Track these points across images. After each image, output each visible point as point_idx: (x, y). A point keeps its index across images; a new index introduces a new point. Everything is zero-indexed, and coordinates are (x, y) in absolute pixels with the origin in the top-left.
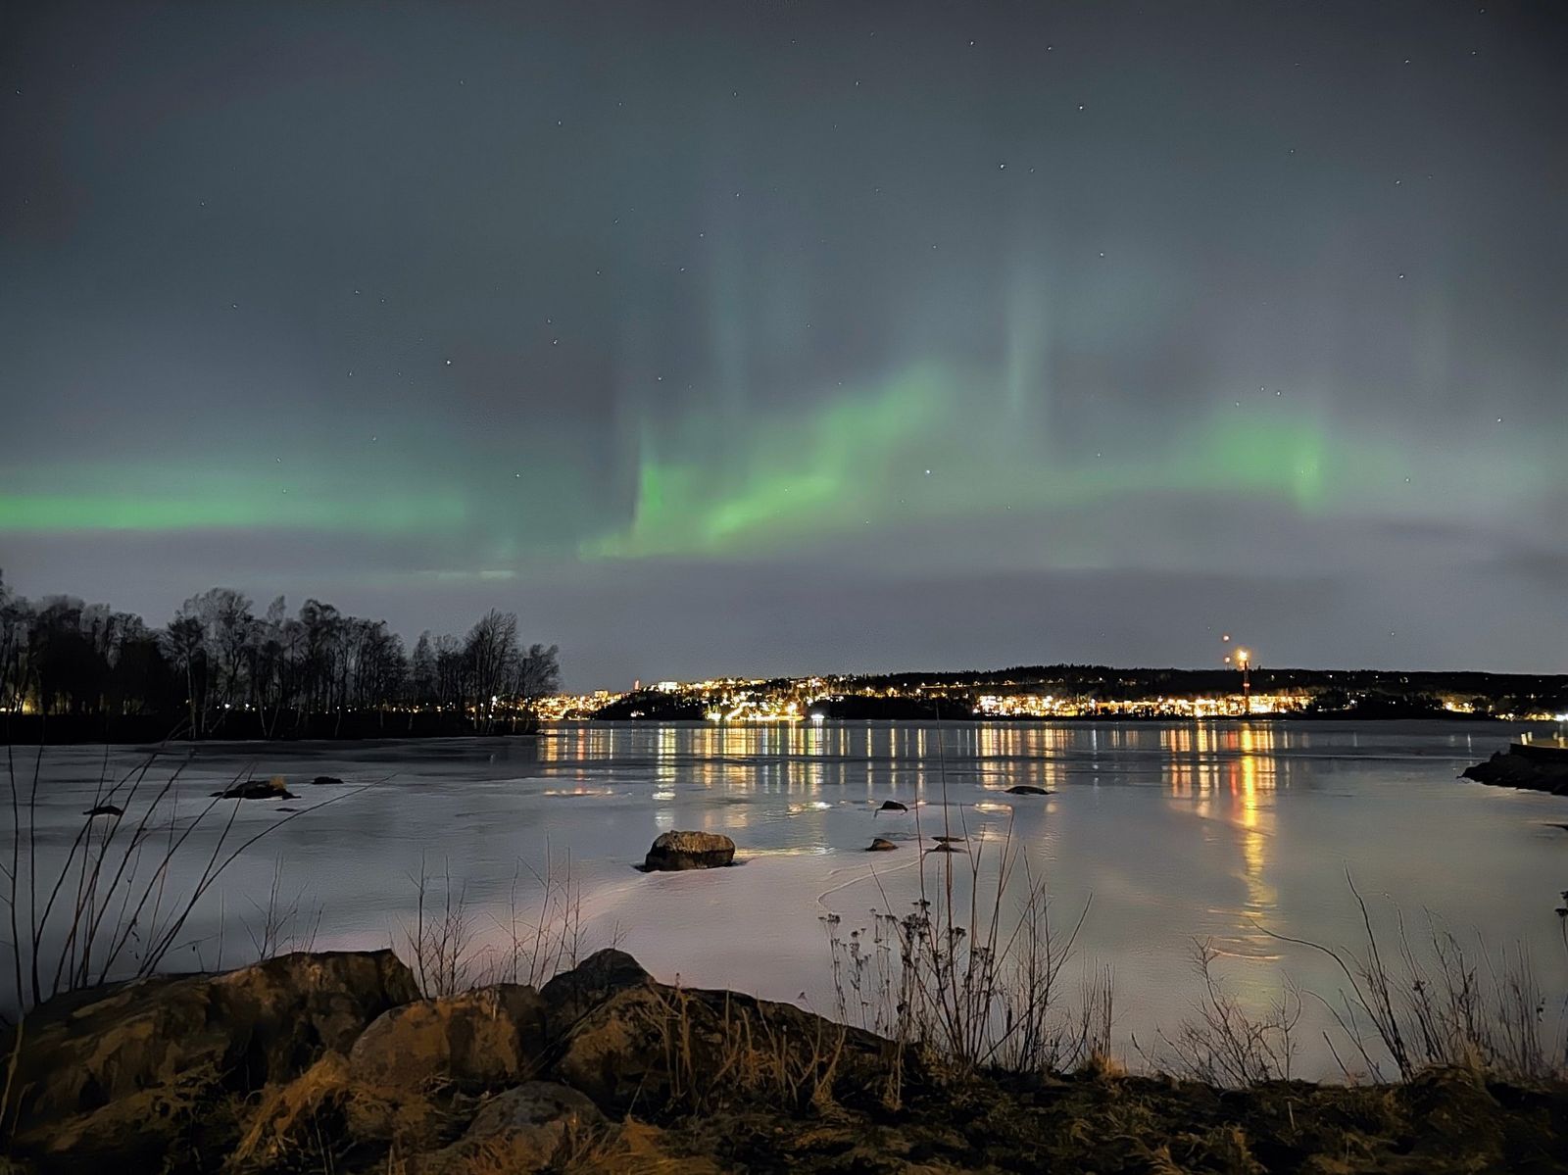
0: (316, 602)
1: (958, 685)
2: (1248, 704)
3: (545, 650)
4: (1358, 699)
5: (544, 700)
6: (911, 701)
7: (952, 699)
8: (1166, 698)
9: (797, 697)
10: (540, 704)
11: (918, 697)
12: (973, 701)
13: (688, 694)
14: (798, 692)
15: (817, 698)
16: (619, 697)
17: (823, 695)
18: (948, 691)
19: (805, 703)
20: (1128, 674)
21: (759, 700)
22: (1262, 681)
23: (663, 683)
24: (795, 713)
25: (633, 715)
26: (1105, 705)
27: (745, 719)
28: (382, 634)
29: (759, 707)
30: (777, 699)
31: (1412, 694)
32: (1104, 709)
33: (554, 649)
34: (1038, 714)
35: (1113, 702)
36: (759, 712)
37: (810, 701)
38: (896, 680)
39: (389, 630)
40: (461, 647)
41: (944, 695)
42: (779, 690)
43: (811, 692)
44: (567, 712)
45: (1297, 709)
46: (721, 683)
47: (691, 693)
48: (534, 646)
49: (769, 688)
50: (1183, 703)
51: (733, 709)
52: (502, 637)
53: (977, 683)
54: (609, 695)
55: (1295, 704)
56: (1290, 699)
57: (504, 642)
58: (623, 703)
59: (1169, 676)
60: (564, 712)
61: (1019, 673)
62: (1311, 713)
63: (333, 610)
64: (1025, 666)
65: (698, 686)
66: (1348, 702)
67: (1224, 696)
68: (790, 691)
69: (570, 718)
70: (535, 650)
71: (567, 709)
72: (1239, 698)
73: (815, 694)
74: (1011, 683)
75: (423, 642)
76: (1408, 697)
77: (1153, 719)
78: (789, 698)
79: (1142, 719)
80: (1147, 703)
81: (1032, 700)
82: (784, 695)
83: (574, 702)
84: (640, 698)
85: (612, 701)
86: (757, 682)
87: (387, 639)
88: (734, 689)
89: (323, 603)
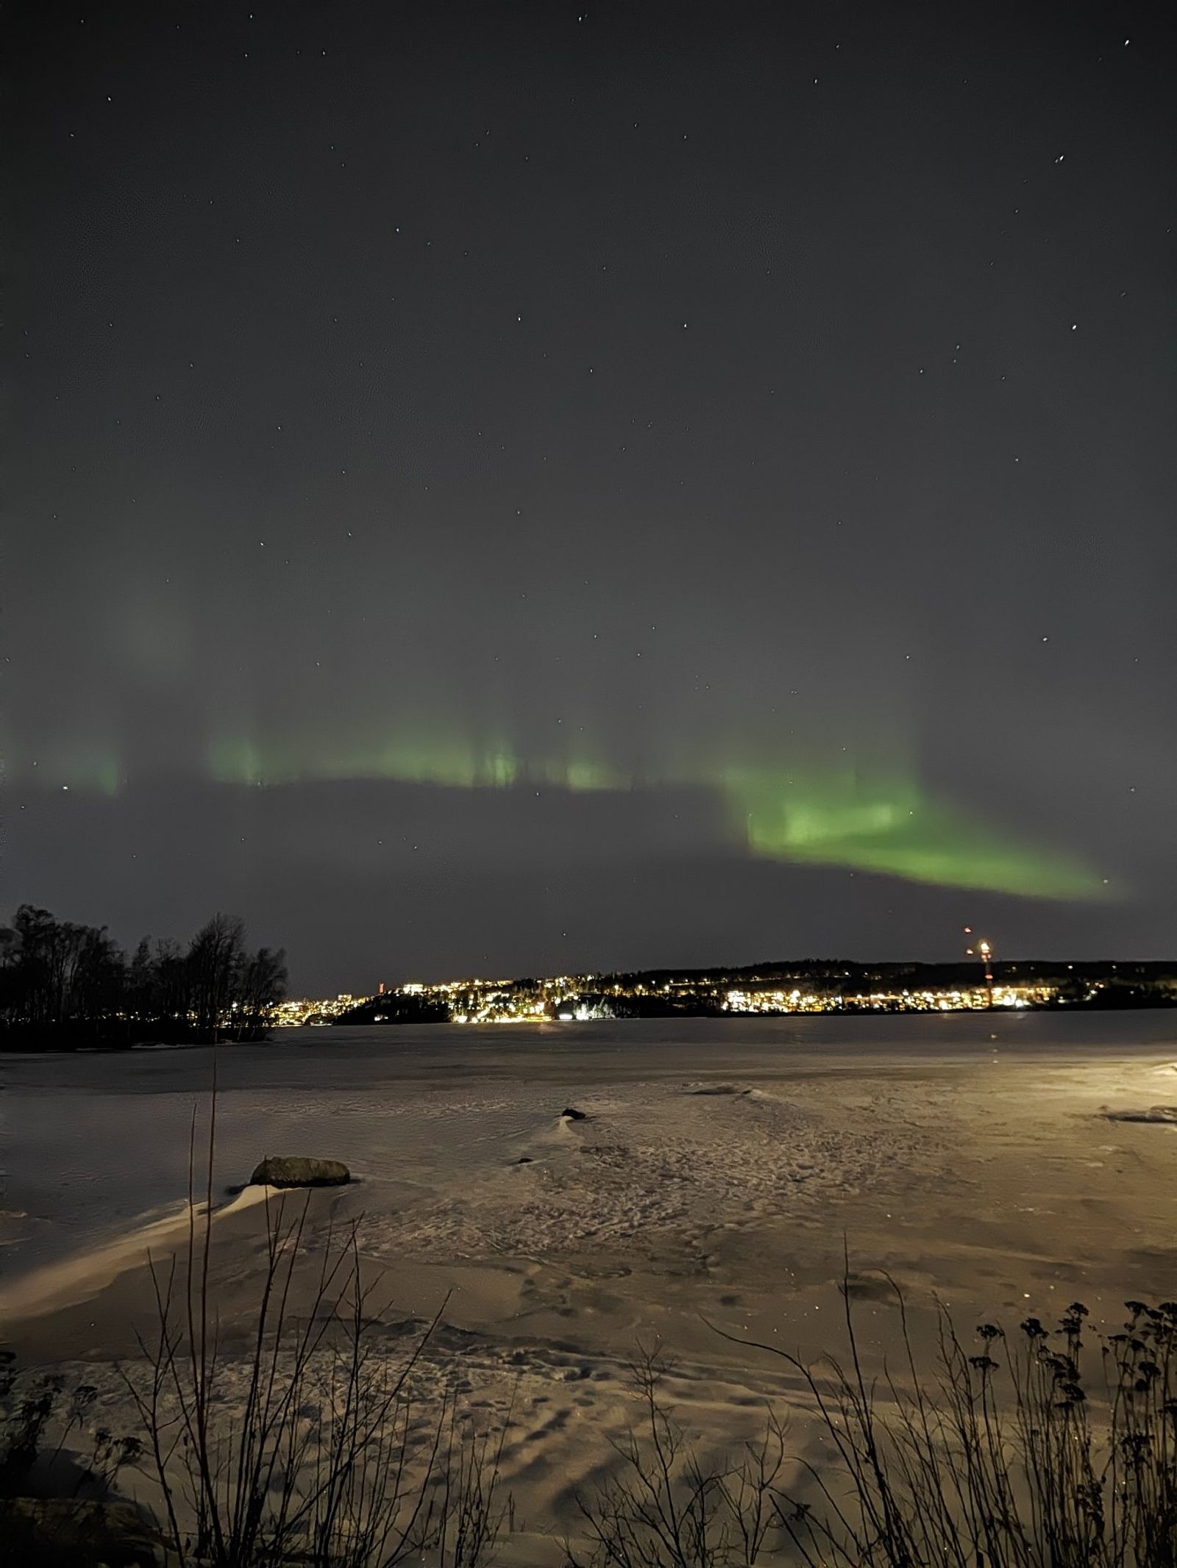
0: (31, 908)
1: (706, 982)
2: (991, 995)
3: (272, 954)
4: (1097, 989)
5: (286, 1006)
6: (660, 1000)
7: (700, 996)
8: (911, 992)
9: (545, 997)
10: (282, 1010)
11: (666, 995)
12: (722, 998)
13: (433, 997)
14: (545, 993)
15: (565, 998)
16: (362, 1001)
17: (571, 994)
18: (697, 988)
19: (553, 1004)
20: (872, 968)
21: (506, 1001)
22: (1005, 974)
23: (409, 986)
24: (543, 1014)
25: (377, 1019)
26: (852, 999)
27: (491, 1021)
28: (101, 940)
29: (506, 1008)
30: (524, 1000)
31: (1150, 984)
32: (851, 1004)
33: (282, 952)
34: (786, 1010)
35: (859, 997)
36: (506, 1014)
37: (558, 1001)
38: (644, 978)
39: (109, 936)
40: (185, 952)
41: (692, 992)
42: (526, 990)
43: (559, 991)
44: (310, 1017)
45: (1039, 1002)
46: (468, 984)
47: (437, 995)
48: (262, 950)
49: (516, 989)
50: (928, 996)
51: (479, 1011)
52: (229, 941)
53: (724, 980)
54: (353, 999)
55: (1037, 995)
56: (1032, 991)
57: (230, 947)
58: (367, 1007)
59: (913, 970)
60: (307, 1017)
61: (765, 969)
62: (1052, 1005)
63: (48, 915)
64: (772, 962)
65: (443, 988)
66: (1088, 993)
67: (968, 989)
68: (538, 992)
69: (312, 1024)
70: (263, 953)
71: (309, 1014)
72: (983, 990)
73: (563, 994)
74: (758, 979)
75: (143, 947)
76: (1145, 986)
77: (899, 1012)
78: (536, 998)
79: (888, 1013)
80: (893, 997)
81: (779, 996)
82: (531, 996)
83: (317, 1007)
84: (384, 1001)
85: (356, 1006)
86: (504, 983)
87: (105, 944)
88: (480, 990)
89: (37, 908)
